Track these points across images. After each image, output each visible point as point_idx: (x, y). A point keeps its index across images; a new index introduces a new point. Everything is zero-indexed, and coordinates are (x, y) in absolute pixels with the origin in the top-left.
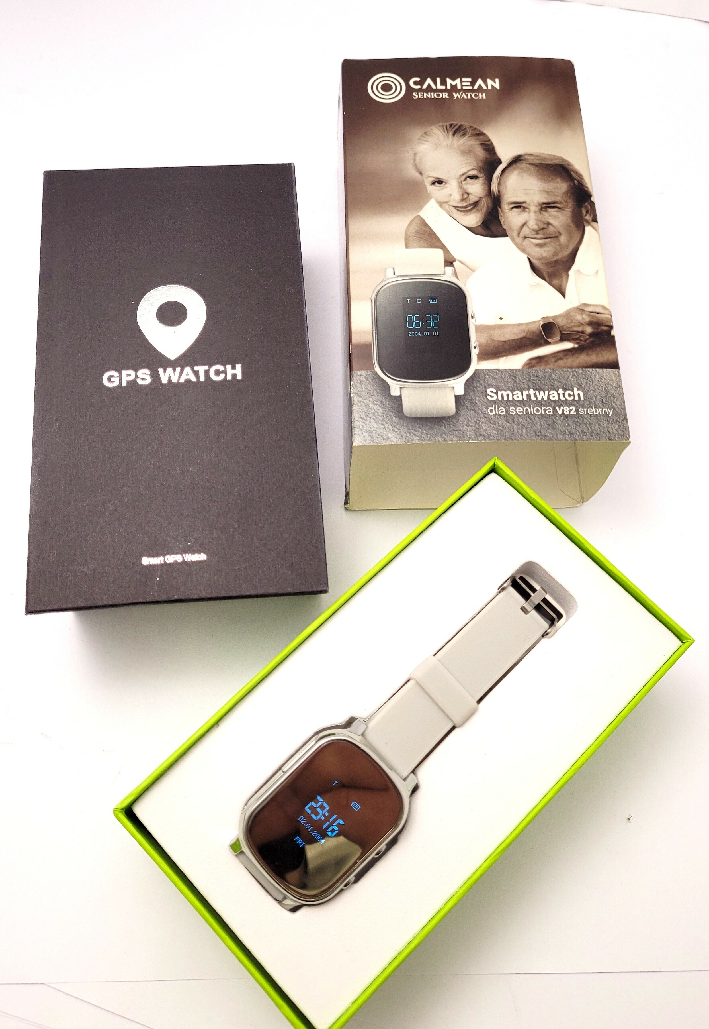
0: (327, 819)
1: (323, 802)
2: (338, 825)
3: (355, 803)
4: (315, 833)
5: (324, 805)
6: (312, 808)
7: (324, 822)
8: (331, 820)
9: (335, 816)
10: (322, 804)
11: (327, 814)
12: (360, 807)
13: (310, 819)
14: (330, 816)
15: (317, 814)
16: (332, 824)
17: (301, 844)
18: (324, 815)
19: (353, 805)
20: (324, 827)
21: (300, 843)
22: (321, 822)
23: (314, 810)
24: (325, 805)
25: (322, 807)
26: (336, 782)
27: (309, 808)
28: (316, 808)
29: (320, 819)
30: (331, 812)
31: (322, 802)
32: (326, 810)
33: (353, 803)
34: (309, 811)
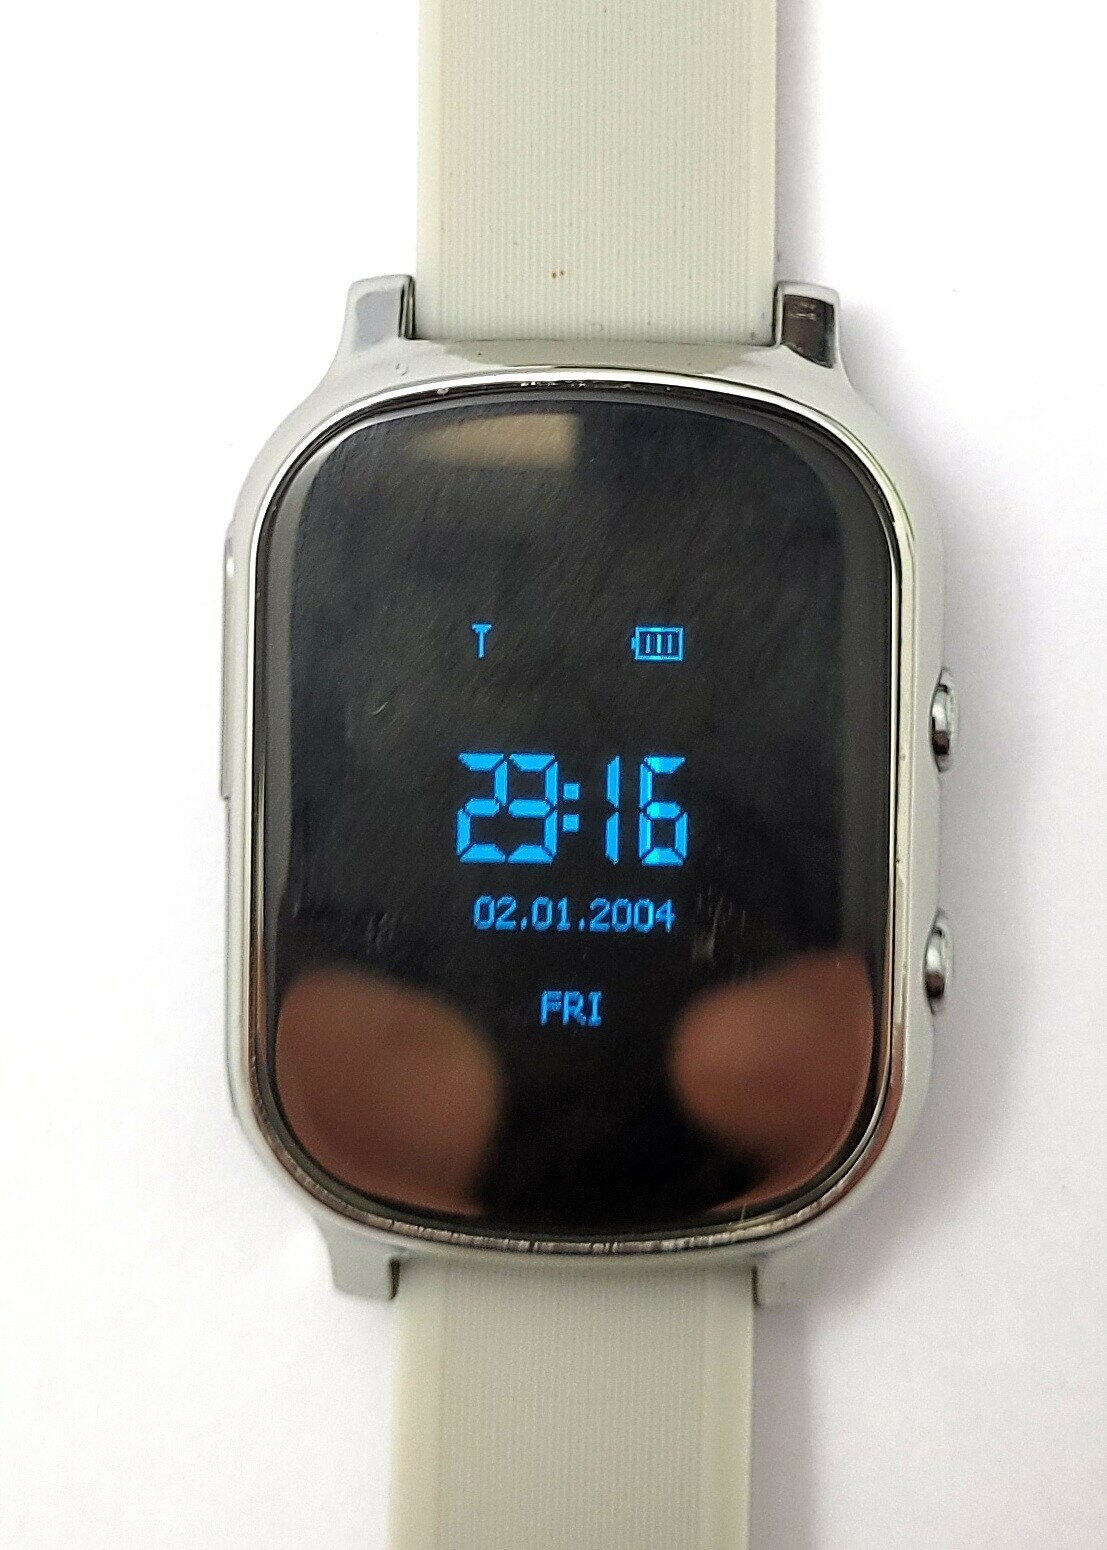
0: (593, 809)
1: (506, 758)
2: (665, 787)
3: (643, 635)
4: (600, 909)
5: (524, 767)
6: (484, 830)
7: (592, 833)
8: (613, 794)
9: (614, 769)
10: (513, 769)
11: (572, 791)
12: (680, 631)
13: (525, 882)
14: (593, 782)
15: (531, 831)
16: (631, 809)
17: (587, 1010)
18: (564, 807)
19: (643, 651)
20: (612, 851)
21: (577, 1010)
22: (581, 849)
23: (504, 830)
24: (528, 762)
25: (526, 785)
26: (482, 629)
27: (477, 838)
28: (504, 810)
29: (563, 836)
30: (582, 767)
31: (505, 763)
32: (552, 776)
33: (635, 643)
34: (488, 853)
